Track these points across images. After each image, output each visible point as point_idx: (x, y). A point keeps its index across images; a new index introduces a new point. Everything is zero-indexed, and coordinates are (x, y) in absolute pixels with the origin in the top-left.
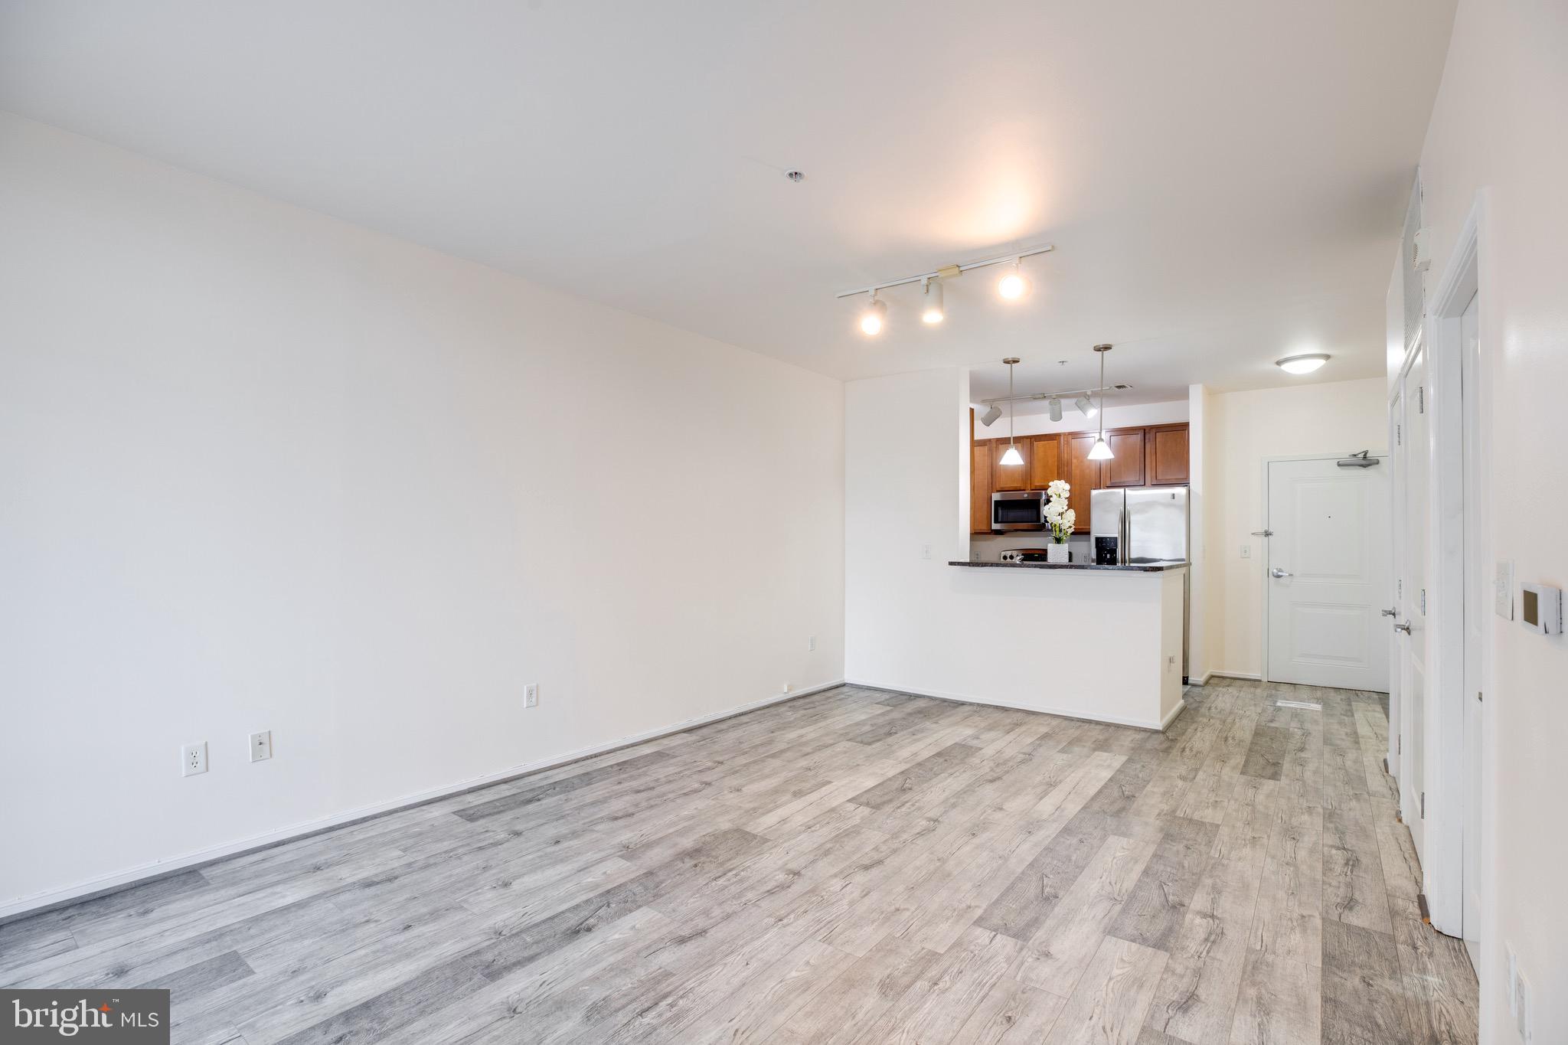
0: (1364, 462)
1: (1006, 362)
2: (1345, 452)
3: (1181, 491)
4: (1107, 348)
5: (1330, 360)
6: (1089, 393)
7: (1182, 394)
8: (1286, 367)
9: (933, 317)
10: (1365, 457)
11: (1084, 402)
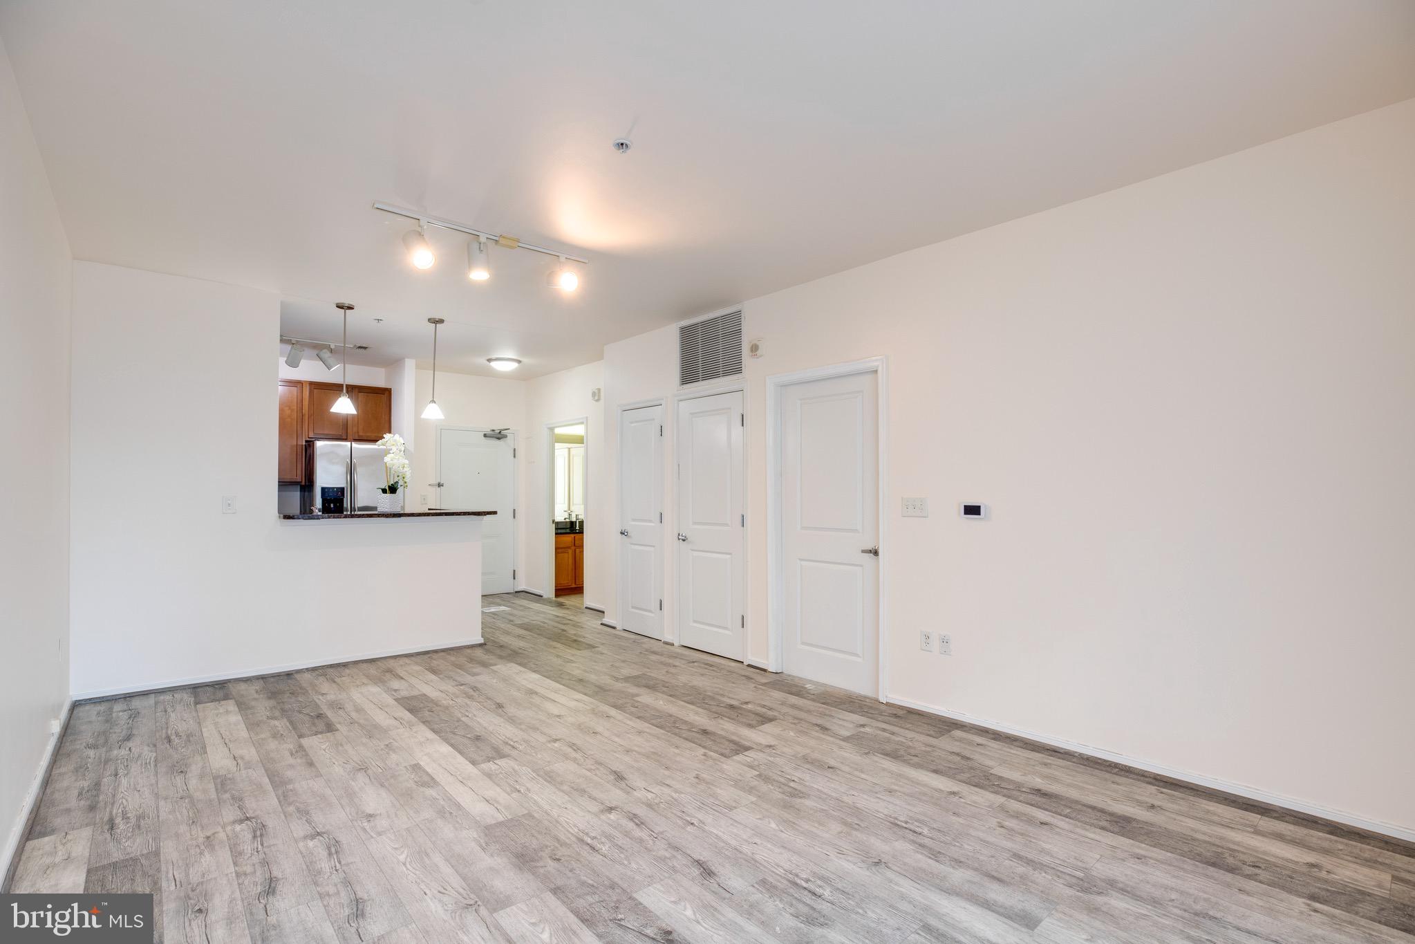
0: (499, 436)
1: (340, 306)
2: (488, 430)
4: (440, 322)
5: (521, 364)
6: (332, 346)
7: (393, 363)
8: (493, 364)
9: (480, 275)
10: (500, 433)
11: (326, 354)
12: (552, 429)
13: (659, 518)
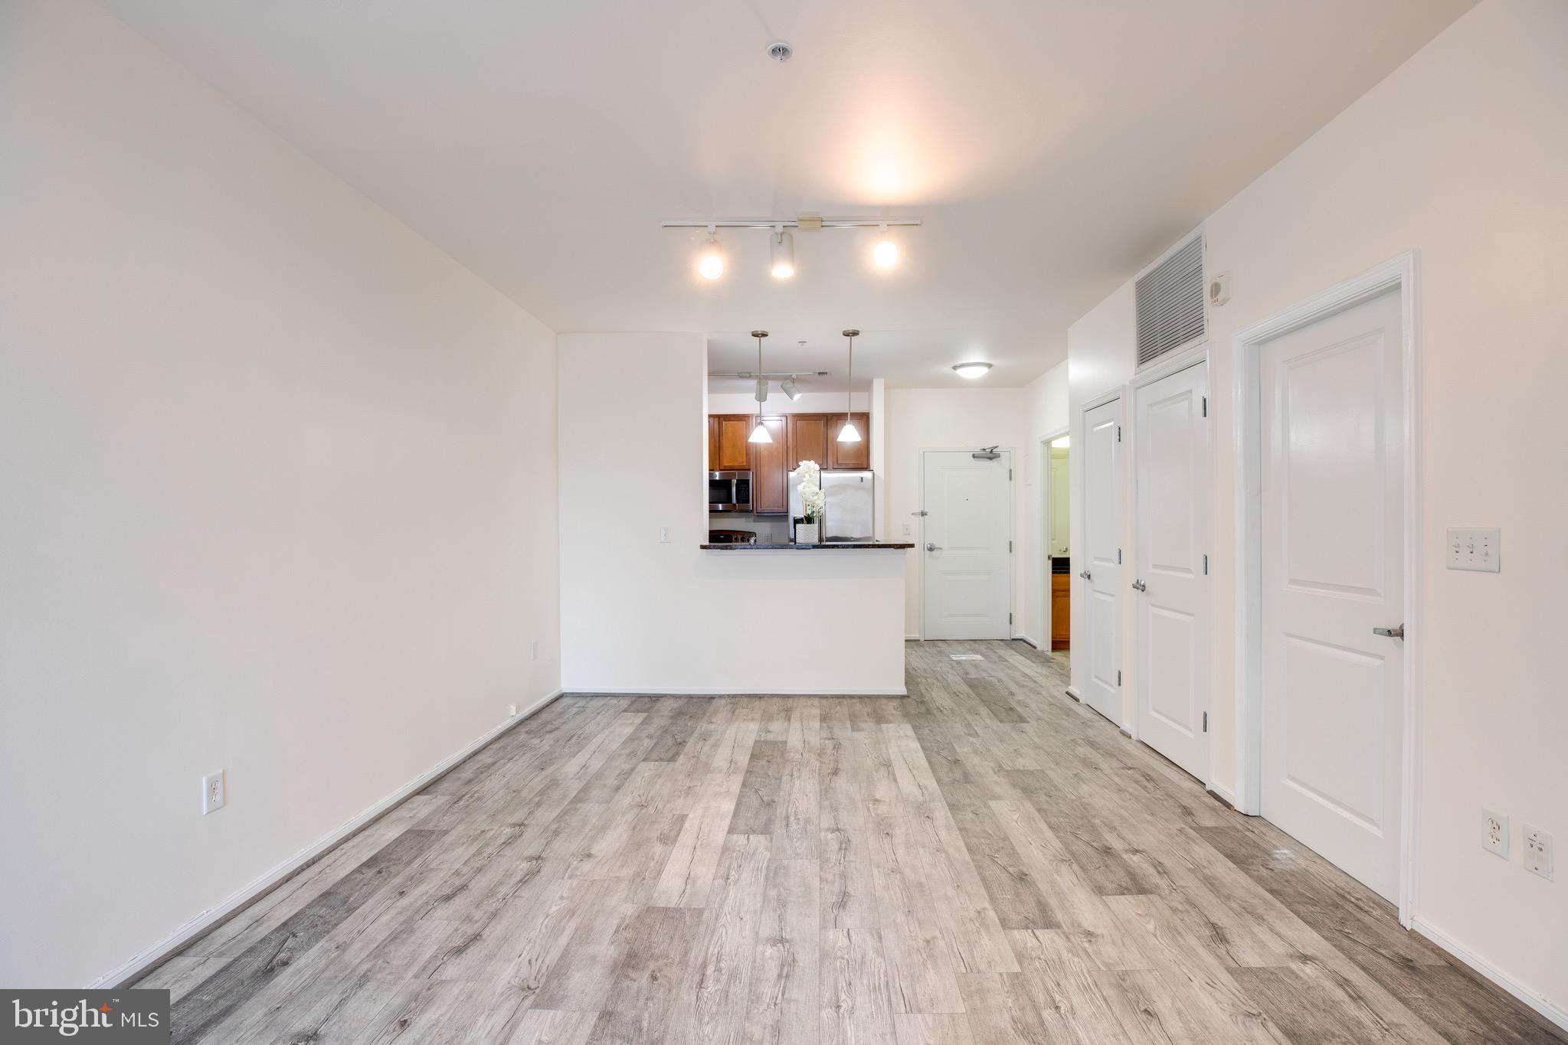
0: (990, 455)
1: (755, 335)
2: (977, 450)
3: (866, 475)
4: (855, 333)
5: (992, 368)
6: (794, 376)
7: (866, 386)
8: (960, 372)
9: (783, 271)
10: (991, 452)
11: (789, 385)
12: (1047, 443)
13: (1118, 557)
